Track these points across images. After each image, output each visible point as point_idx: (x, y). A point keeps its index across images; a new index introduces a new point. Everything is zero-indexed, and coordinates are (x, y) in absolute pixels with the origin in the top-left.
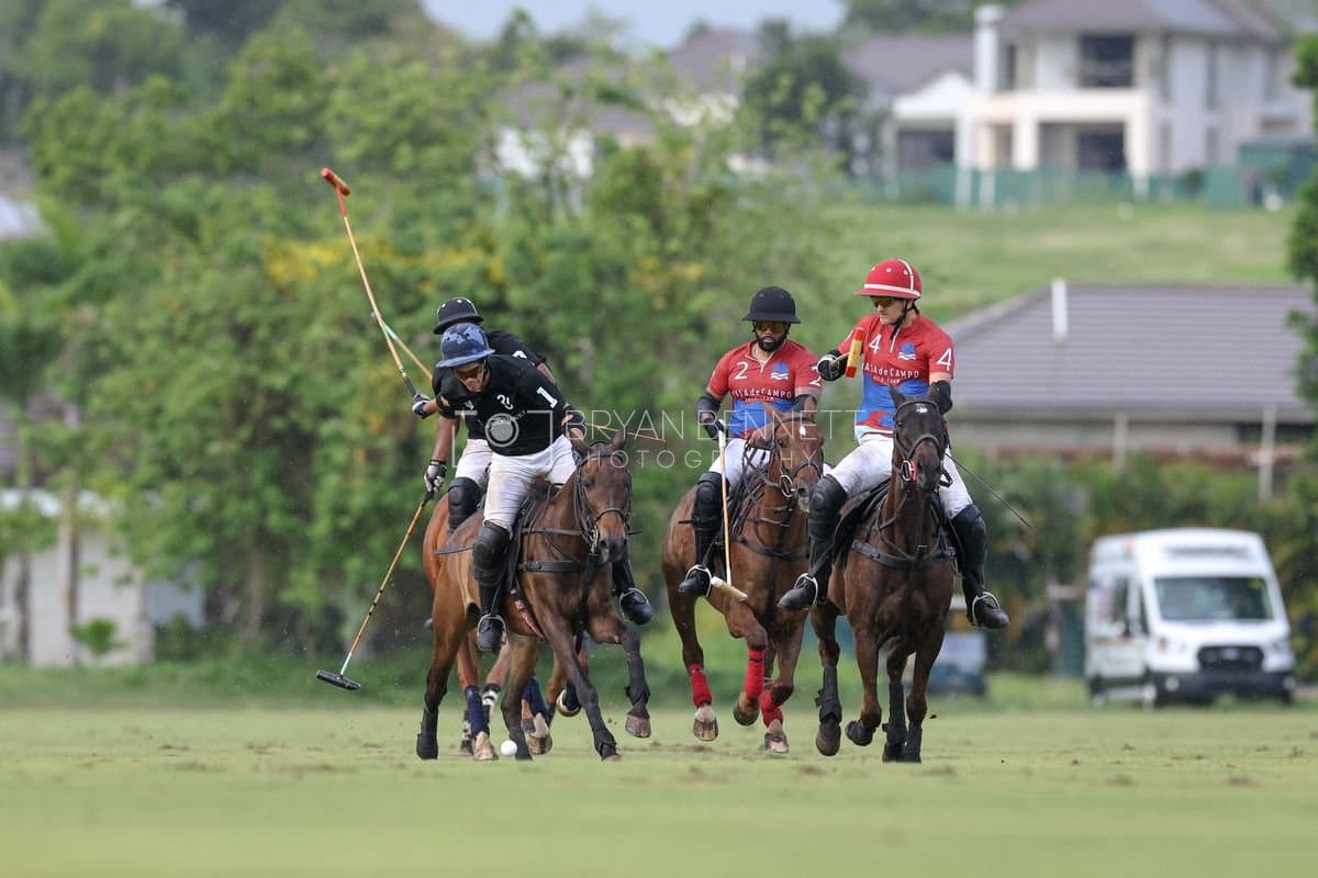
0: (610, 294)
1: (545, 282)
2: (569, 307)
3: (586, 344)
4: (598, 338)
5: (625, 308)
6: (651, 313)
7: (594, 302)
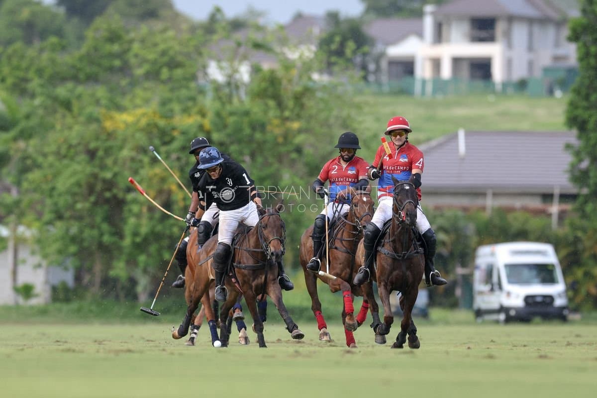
0: (258, 136)
1: (229, 130)
2: (239, 142)
3: (247, 159)
4: (253, 156)
5: (265, 142)
6: (277, 144)
7: (251, 139)
